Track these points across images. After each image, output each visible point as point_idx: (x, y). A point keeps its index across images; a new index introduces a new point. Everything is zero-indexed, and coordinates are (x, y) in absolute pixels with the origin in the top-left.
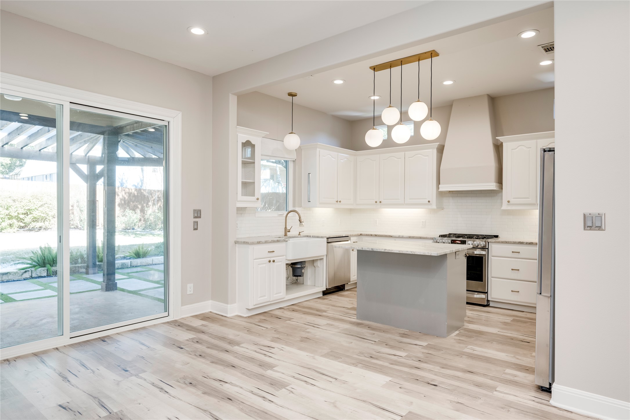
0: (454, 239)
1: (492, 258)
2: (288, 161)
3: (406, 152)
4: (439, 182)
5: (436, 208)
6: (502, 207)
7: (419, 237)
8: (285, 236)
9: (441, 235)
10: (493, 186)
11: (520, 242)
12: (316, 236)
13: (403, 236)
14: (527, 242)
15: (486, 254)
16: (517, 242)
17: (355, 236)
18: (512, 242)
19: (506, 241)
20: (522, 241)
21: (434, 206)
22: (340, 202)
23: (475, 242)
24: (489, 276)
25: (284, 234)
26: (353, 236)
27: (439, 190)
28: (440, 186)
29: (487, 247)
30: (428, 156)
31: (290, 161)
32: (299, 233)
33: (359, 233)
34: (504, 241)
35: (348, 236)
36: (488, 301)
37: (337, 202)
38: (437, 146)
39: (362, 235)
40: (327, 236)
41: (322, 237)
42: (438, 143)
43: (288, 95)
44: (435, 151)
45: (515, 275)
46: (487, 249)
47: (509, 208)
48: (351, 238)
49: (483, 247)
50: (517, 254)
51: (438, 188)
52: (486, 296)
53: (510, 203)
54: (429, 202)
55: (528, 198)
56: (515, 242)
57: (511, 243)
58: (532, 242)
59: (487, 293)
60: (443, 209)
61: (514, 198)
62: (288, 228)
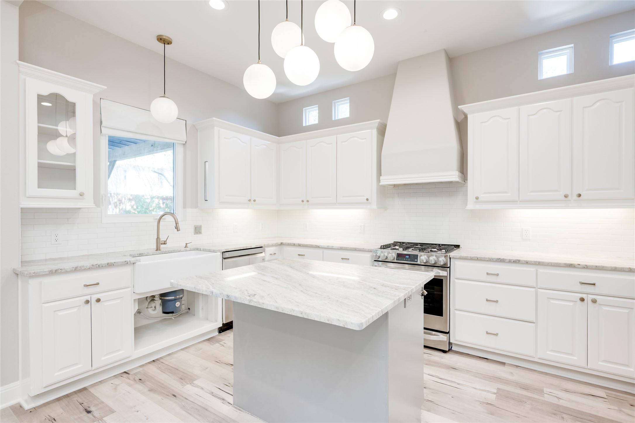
0: (401, 251)
1: (456, 281)
2: (175, 143)
3: (338, 136)
4: (379, 173)
5: (376, 208)
6: (467, 206)
7: (354, 248)
8: (157, 250)
9: (383, 246)
10: (454, 176)
11: (500, 259)
12: (208, 250)
13: (333, 247)
14: (511, 258)
15: (447, 276)
16: (494, 259)
17: (273, 246)
18: (487, 258)
19: (476, 257)
20: (502, 258)
21: (374, 206)
22: (255, 201)
23: (431, 258)
24: (451, 307)
25: (155, 247)
26: (269, 246)
27: (381, 184)
28: (381, 178)
29: (449, 266)
30: (366, 139)
31: (178, 143)
32: (185, 245)
33: (279, 242)
34: (475, 257)
35: (262, 247)
36: (450, 344)
37: (250, 200)
38: (377, 125)
39: (283, 245)
40: (221, 250)
41: (214, 251)
42: (379, 120)
43: (158, 39)
44: (375, 132)
45: (491, 308)
46: (449, 267)
47: (478, 207)
48: (267, 249)
49: (443, 265)
50: (495, 277)
51: (379, 180)
52: (447, 338)
53: (480, 199)
54: (367, 200)
55: (506, 192)
56: (491, 258)
57: (485, 260)
58: (518, 259)
59: (449, 333)
60: (386, 210)
61: (485, 193)
62: (163, 238)
